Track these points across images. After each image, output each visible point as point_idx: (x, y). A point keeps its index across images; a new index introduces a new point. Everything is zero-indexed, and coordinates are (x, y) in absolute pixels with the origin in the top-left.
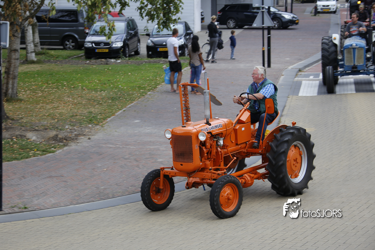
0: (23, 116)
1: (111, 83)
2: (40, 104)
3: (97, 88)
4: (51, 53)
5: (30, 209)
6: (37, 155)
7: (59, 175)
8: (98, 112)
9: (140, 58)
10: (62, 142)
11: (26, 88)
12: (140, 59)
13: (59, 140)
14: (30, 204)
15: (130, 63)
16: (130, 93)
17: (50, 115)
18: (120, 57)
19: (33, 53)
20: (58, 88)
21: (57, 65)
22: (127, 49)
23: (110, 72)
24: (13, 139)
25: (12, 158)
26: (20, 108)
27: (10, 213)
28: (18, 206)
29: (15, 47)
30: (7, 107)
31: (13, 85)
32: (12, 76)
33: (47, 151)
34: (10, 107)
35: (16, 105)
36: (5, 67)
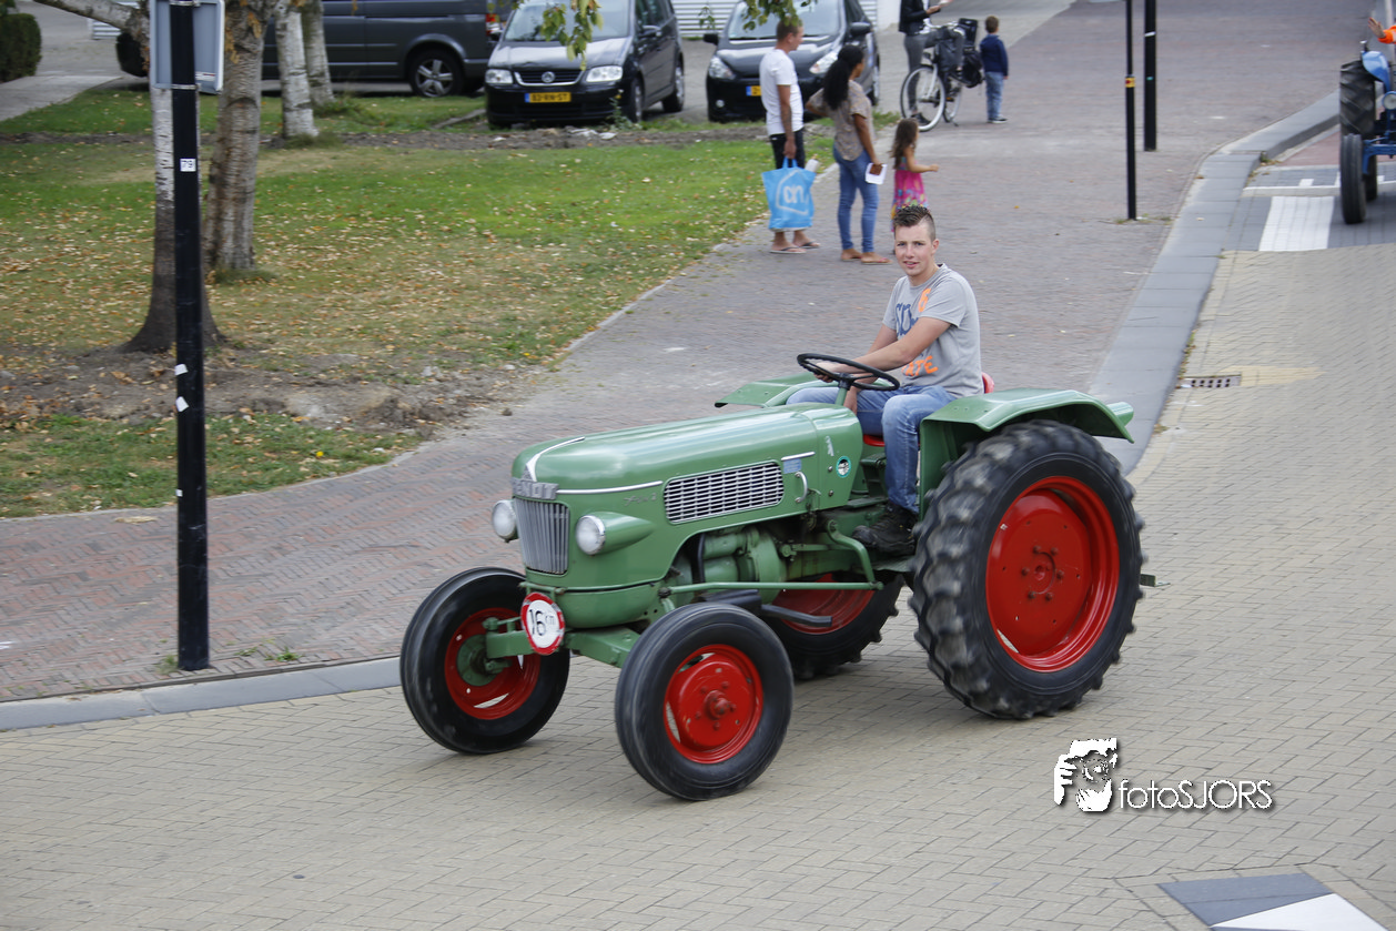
0: (274, 333)
1: (583, 214)
2: (335, 291)
3: (531, 233)
4: (368, 109)
5: (305, 662)
6: (325, 471)
7: (404, 542)
8: (536, 317)
9: (683, 121)
10: (411, 425)
11: (283, 234)
12: (685, 125)
13: (401, 419)
14: (306, 645)
15: (646, 141)
16: (649, 249)
17: (369, 331)
18: (612, 122)
19: (305, 111)
20: (394, 234)
21: (389, 150)
22: (638, 92)
23: (577, 174)
24: (242, 415)
25: (240, 482)
26: (264, 303)
27: (236, 676)
28: (264, 651)
29: (242, 88)
30: (220, 303)
31: (238, 223)
32: (233, 190)
33: (358, 459)
34: (230, 303)
35: (249, 294)
36: (210, 162)
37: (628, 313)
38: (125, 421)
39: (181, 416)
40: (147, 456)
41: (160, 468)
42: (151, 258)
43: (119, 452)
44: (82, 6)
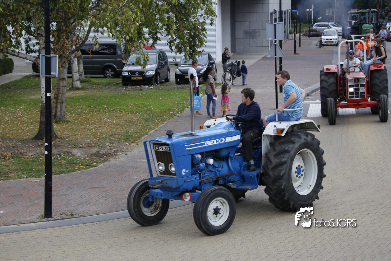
0: (70, 135)
1: (145, 106)
2: (84, 125)
3: (133, 111)
4: (93, 81)
5: (76, 216)
6: (81, 169)
7: (100, 186)
8: (133, 131)
9: (170, 84)
10: (103, 157)
11: (72, 111)
13: (100, 156)
14: (76, 212)
15: (161, 89)
16: (161, 115)
17: (93, 135)
18: (152, 84)
19: (78, 81)
20: (99, 111)
21: (98, 91)
22: (159, 77)
23: (144, 97)
24: (61, 155)
25: (60, 171)
26: (67, 128)
27: (59, 219)
28: (66, 213)
29: (63, 76)
30: (56, 128)
31: (61, 108)
32: (60, 100)
33: (90, 166)
34: (59, 128)
35: (63, 126)
36: (54, 94)
37: (156, 130)
38: (32, 157)
39: (46, 155)
40: (38, 165)
41: (41, 168)
42: (40, 117)
43: (31, 164)
44: (24, 56)
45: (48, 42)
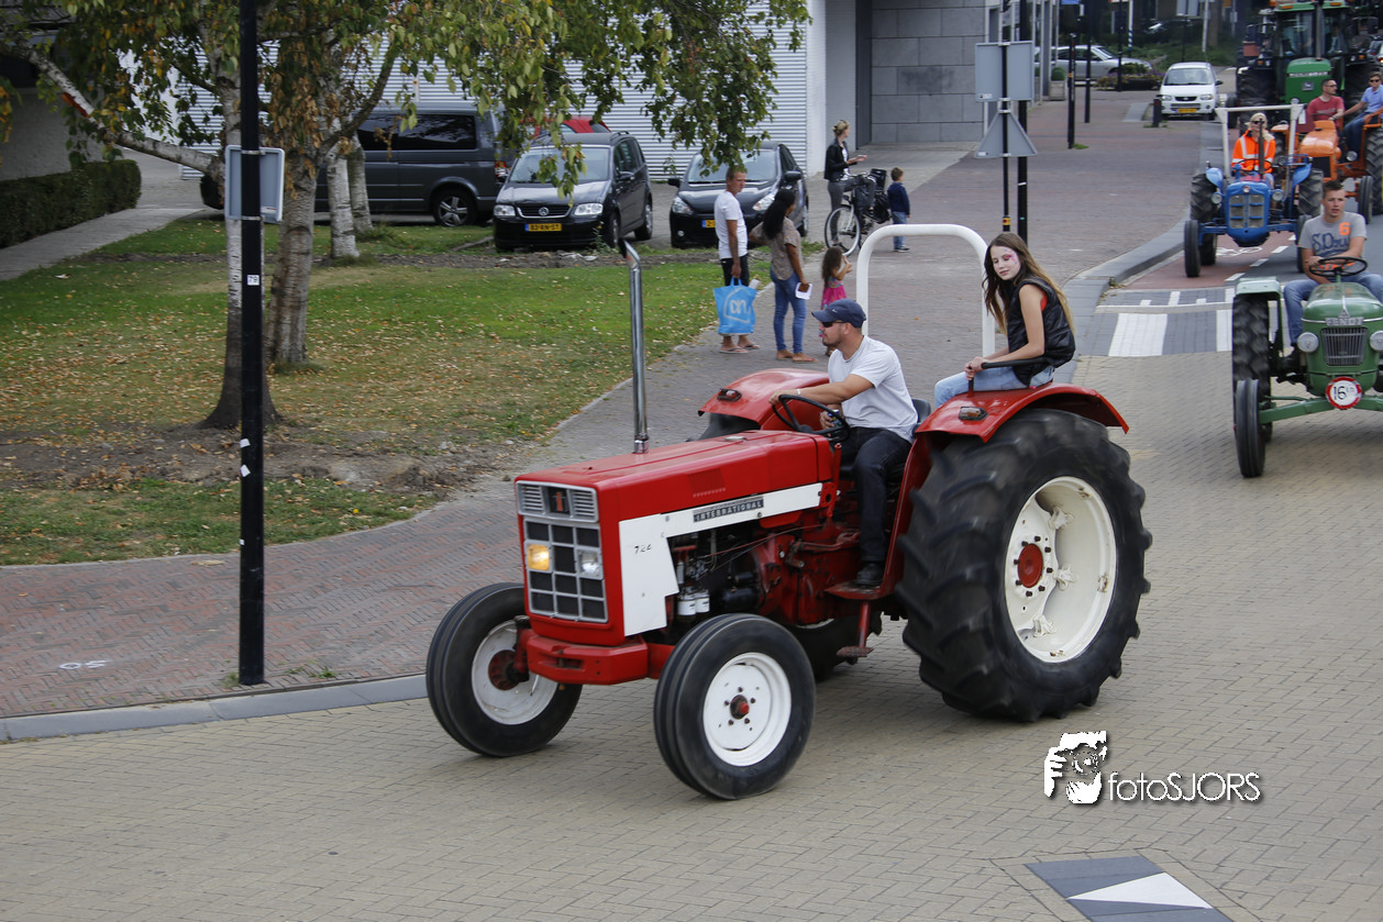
0: (321, 414)
1: (570, 320)
2: (370, 381)
3: (528, 335)
4: (400, 235)
5: (341, 679)
6: (360, 525)
7: (423, 583)
8: (531, 402)
9: (652, 247)
10: (430, 488)
11: (330, 334)
12: (653, 250)
13: (422, 483)
14: (342, 665)
15: (621, 263)
17: (397, 413)
18: (594, 247)
19: (349, 237)
20: (418, 335)
21: (416, 268)
22: (615, 223)
23: (566, 289)
24: (294, 479)
25: (291, 533)
26: (313, 390)
27: (285, 690)
28: (308, 669)
29: (299, 219)
30: (278, 389)
31: (294, 326)
32: (290, 299)
33: (386, 515)
34: (287, 389)
35: (301, 382)
36: (272, 277)
37: (605, 400)
38: (200, 484)
39: (244, 480)
40: (218, 512)
41: (228, 521)
42: (224, 353)
43: (195, 508)
44: (172, 154)
45: (250, 105)
